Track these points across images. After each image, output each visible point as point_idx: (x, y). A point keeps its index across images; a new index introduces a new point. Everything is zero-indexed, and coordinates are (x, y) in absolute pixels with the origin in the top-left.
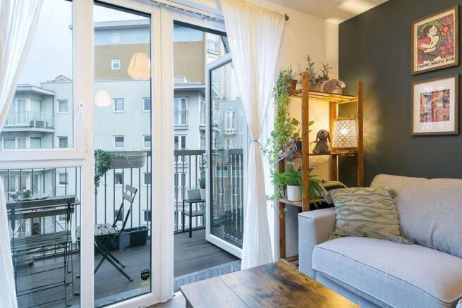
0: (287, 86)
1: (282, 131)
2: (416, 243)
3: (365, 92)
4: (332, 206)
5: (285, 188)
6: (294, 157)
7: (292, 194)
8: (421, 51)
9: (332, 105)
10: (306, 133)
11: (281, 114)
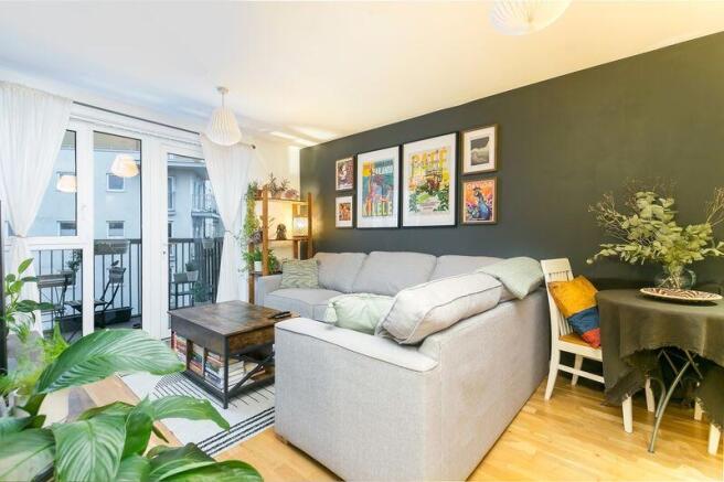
0: (255, 194)
1: (250, 224)
2: (326, 288)
3: (314, 198)
4: (281, 272)
5: (253, 264)
6: (259, 242)
7: (258, 266)
8: (340, 178)
9: (295, 207)
10: (266, 227)
11: (251, 213)
